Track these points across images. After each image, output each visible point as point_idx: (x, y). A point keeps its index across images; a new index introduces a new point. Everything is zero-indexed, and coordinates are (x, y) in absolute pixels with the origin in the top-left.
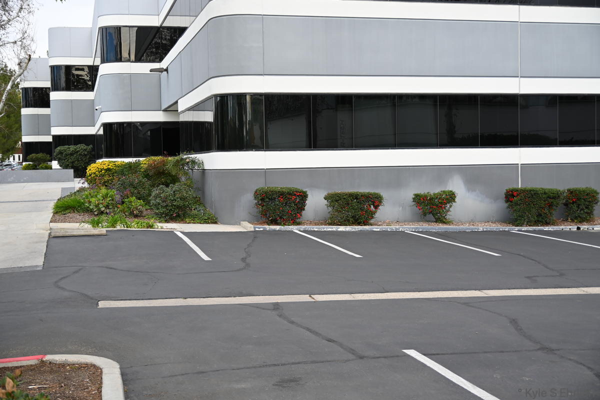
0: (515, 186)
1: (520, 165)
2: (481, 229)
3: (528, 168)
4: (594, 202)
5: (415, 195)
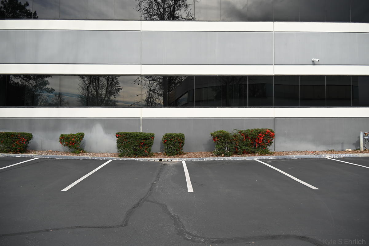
0: (138, 131)
1: (141, 119)
2: (90, 158)
3: (147, 121)
4: (179, 143)
5: (62, 135)
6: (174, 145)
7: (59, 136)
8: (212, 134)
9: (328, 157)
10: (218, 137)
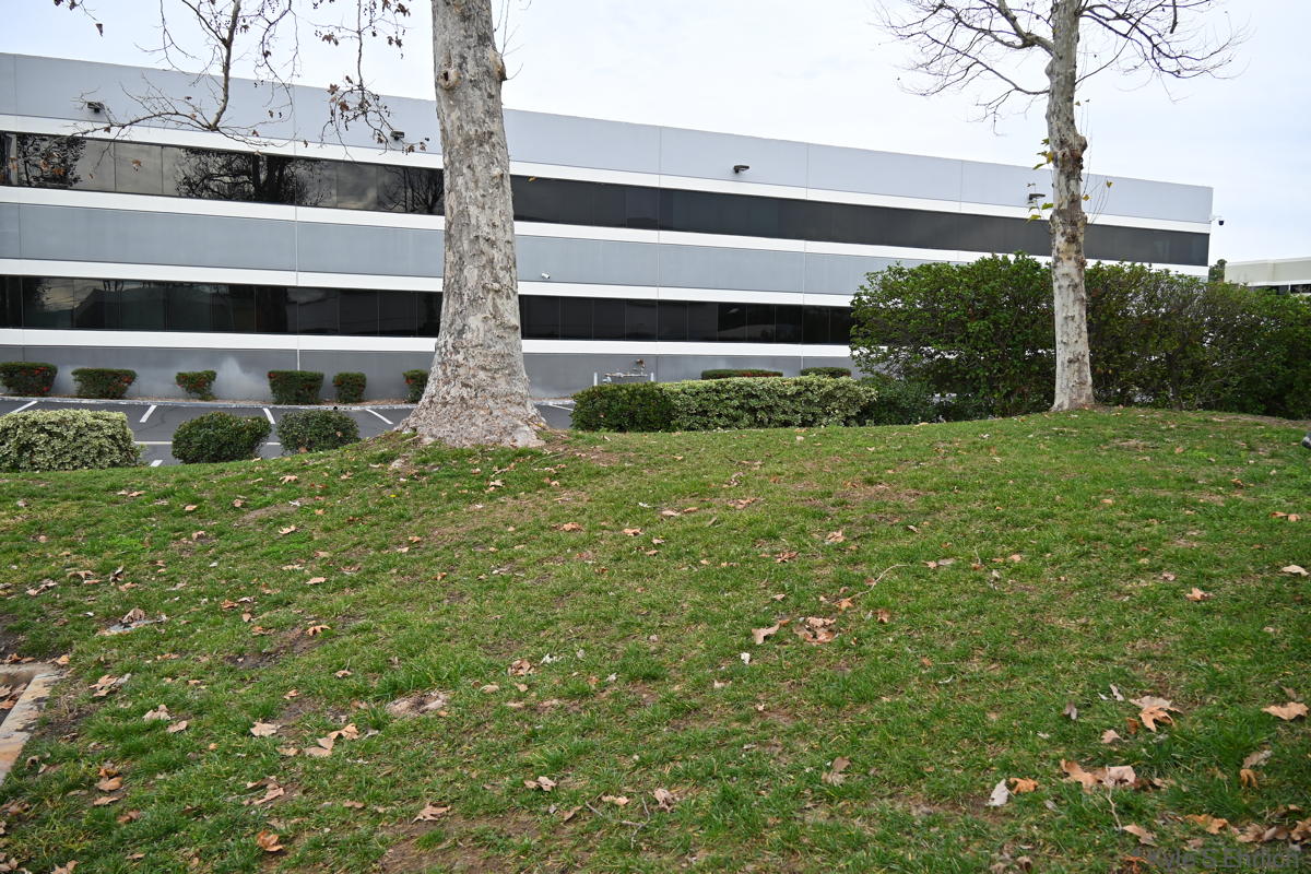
0: (293, 369)
1: (299, 351)
3: (307, 354)
4: (359, 385)
5: (180, 374)
6: (352, 390)
7: (174, 373)
8: (405, 375)
9: (551, 404)
10: (413, 378)
